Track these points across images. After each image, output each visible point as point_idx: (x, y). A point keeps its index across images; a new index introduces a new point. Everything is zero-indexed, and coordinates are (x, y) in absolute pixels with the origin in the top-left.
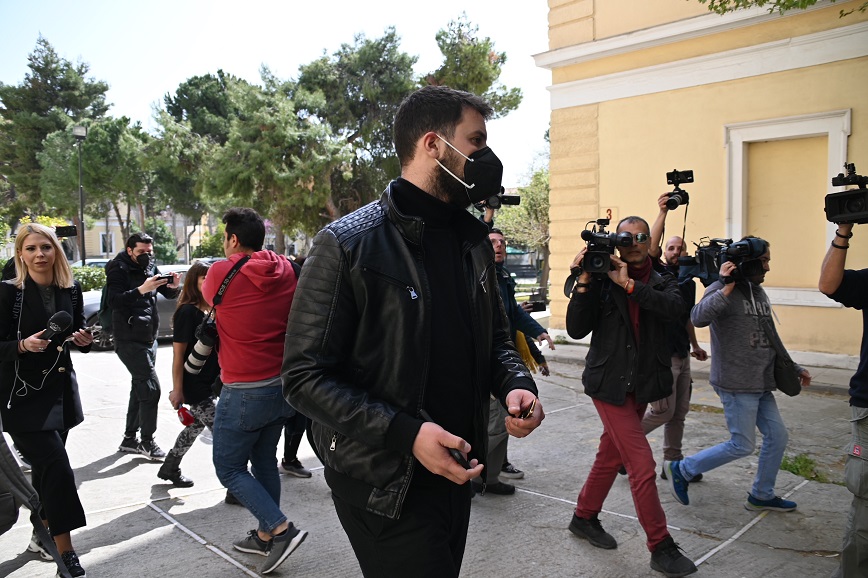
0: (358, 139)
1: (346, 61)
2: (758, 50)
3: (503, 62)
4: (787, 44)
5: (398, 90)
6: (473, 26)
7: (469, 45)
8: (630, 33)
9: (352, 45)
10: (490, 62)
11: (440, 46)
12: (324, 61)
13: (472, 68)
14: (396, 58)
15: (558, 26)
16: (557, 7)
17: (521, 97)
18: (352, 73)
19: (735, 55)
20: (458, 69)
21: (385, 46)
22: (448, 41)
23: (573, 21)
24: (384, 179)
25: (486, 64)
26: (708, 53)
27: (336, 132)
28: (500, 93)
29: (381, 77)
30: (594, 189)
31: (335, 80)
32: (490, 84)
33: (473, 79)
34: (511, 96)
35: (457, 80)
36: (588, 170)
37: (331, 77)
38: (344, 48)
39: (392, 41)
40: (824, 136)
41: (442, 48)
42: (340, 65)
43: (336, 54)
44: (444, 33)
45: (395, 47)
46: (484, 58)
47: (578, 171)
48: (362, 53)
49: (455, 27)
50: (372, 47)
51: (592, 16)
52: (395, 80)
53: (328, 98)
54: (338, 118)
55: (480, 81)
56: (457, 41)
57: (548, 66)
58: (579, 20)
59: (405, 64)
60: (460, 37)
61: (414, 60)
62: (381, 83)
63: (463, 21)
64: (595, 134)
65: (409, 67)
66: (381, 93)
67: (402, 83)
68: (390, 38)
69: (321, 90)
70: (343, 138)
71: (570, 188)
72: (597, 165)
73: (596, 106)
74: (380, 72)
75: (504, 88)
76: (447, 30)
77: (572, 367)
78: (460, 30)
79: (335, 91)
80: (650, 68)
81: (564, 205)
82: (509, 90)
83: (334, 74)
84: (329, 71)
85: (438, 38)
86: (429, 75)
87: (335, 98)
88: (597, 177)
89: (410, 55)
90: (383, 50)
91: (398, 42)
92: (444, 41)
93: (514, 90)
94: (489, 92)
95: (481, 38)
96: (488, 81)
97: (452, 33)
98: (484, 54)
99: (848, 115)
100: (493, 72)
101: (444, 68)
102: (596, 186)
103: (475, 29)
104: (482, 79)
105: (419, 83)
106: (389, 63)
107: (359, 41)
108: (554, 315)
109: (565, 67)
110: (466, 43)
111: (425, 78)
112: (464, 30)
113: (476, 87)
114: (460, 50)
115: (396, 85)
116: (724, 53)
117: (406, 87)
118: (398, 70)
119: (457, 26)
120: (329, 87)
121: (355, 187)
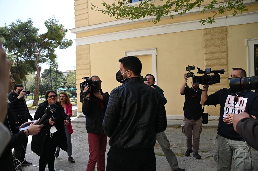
0: (19, 54)
1: (14, 28)
2: (133, 31)
3: (66, 32)
4: (140, 30)
5: (32, 39)
6: (56, 20)
7: (55, 26)
8: (98, 24)
9: (16, 23)
10: (62, 32)
11: (46, 26)
12: (5, 27)
13: (56, 33)
14: (31, 29)
15: (78, 21)
16: (77, 15)
17: (72, 43)
18: (16, 32)
19: (127, 32)
20: (52, 33)
21: (28, 24)
22: (49, 24)
23: (82, 20)
24: (29, 67)
25: (61, 32)
26: (120, 31)
27: (10, 51)
28: (66, 41)
29: (26, 34)
30: (89, 70)
31: (9, 34)
32: (62, 38)
33: (57, 36)
34: (69, 42)
35: (52, 36)
36: (87, 64)
37: (8, 33)
38: (13, 24)
39: (30, 23)
40: (151, 55)
41: (47, 26)
42: (11, 29)
43: (10, 26)
44: (47, 22)
45: (31, 25)
46: (60, 30)
47: (84, 64)
48: (20, 26)
49: (51, 20)
50: (23, 24)
51: (88, 19)
52: (31, 36)
53: (6, 40)
54: (11, 47)
55: (59, 37)
56: (52, 24)
57: (75, 33)
58: (84, 19)
59: (35, 31)
60: (52, 23)
61: (38, 30)
62: (26, 36)
63: (54, 18)
64: (89, 53)
65: (36, 32)
66: (26, 39)
67: (33, 37)
68: (30, 22)
69: (3, 37)
70: (13, 53)
71: (82, 69)
72: (90, 63)
73: (89, 45)
74: (26, 33)
75: (67, 39)
76: (48, 21)
77: (83, 124)
78: (52, 21)
79: (9, 38)
80: (104, 34)
81: (80, 75)
82: (68, 40)
83: (9, 32)
84: (7, 31)
85: (45, 23)
86: (43, 34)
87: (10, 40)
88: (90, 66)
89: (37, 28)
90: (27, 26)
91: (32, 24)
92: (47, 24)
93: (70, 40)
94: (62, 41)
95: (59, 24)
96: (62, 37)
97: (50, 22)
98: (60, 29)
99: (156, 49)
100: (63, 35)
101: (47, 33)
102: (90, 69)
103: (57, 21)
104: (60, 37)
105: (39, 37)
106: (29, 30)
107: (19, 22)
108: (79, 109)
109: (80, 33)
110: (54, 25)
111: (41, 35)
112: (54, 21)
113: (58, 39)
114: (52, 27)
115: (32, 37)
116: (124, 31)
117: (35, 38)
118: (33, 32)
119: (52, 20)
120: (7, 36)
121: (18, 69)
